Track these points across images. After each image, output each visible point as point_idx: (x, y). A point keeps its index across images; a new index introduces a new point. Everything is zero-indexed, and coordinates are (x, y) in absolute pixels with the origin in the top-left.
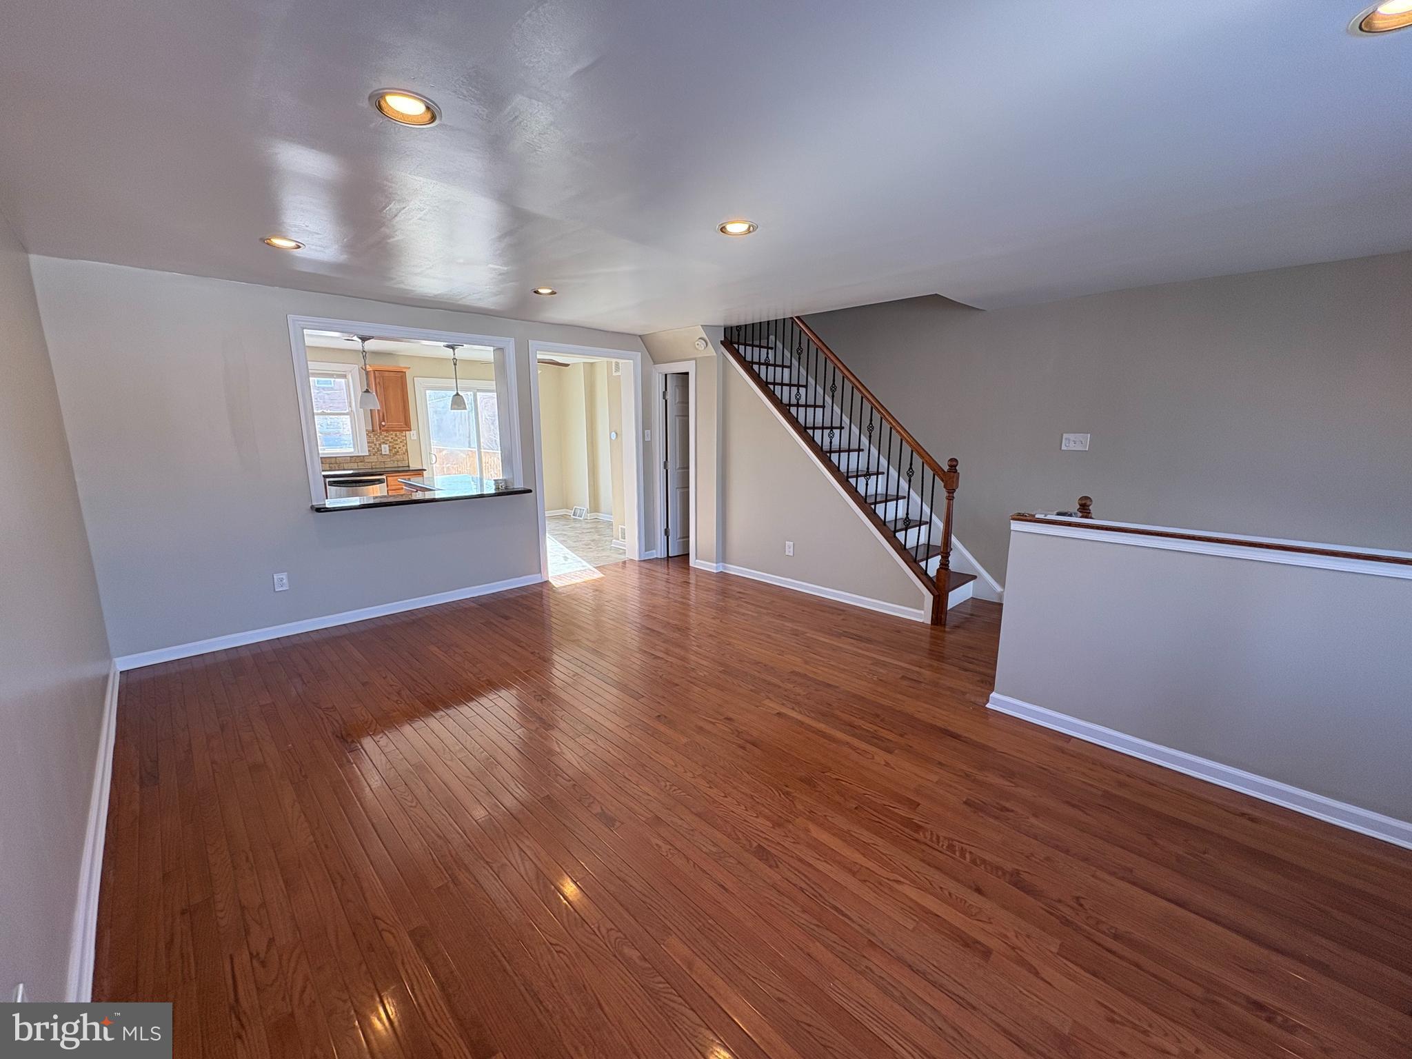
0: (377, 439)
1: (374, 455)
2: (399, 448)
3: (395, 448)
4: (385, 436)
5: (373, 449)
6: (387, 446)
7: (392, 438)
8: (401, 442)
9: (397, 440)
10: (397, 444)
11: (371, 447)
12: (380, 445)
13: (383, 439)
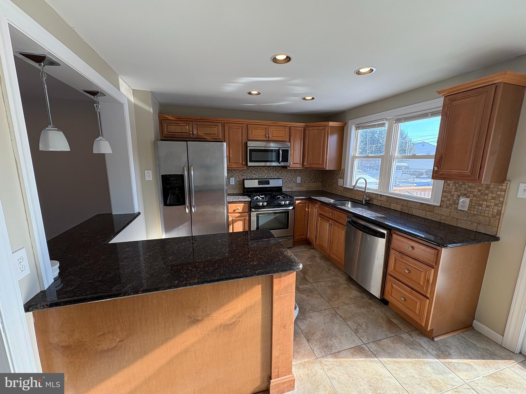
0: (456, 188)
1: (447, 207)
2: (487, 206)
3: (481, 205)
4: (469, 187)
5: (449, 200)
6: (468, 200)
7: (479, 191)
8: (493, 198)
9: (487, 195)
10: (485, 200)
11: (446, 197)
12: (459, 196)
13: (465, 189)
